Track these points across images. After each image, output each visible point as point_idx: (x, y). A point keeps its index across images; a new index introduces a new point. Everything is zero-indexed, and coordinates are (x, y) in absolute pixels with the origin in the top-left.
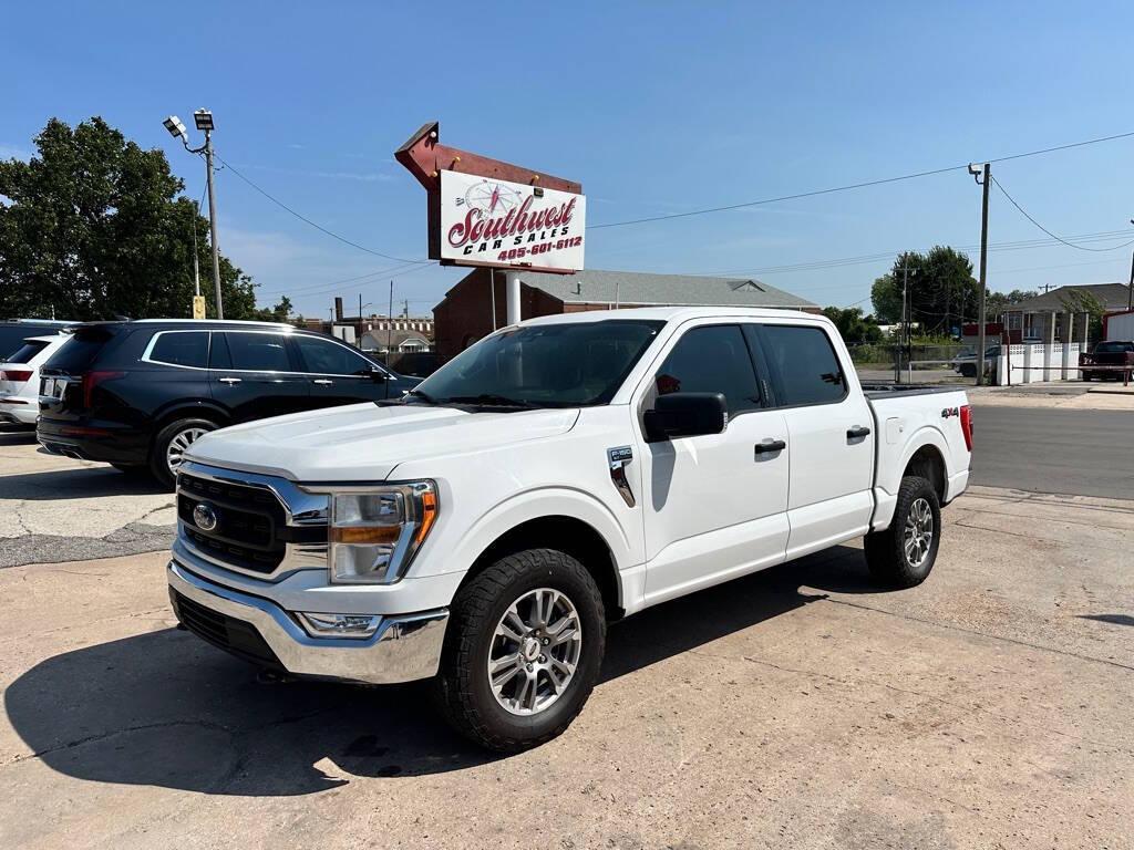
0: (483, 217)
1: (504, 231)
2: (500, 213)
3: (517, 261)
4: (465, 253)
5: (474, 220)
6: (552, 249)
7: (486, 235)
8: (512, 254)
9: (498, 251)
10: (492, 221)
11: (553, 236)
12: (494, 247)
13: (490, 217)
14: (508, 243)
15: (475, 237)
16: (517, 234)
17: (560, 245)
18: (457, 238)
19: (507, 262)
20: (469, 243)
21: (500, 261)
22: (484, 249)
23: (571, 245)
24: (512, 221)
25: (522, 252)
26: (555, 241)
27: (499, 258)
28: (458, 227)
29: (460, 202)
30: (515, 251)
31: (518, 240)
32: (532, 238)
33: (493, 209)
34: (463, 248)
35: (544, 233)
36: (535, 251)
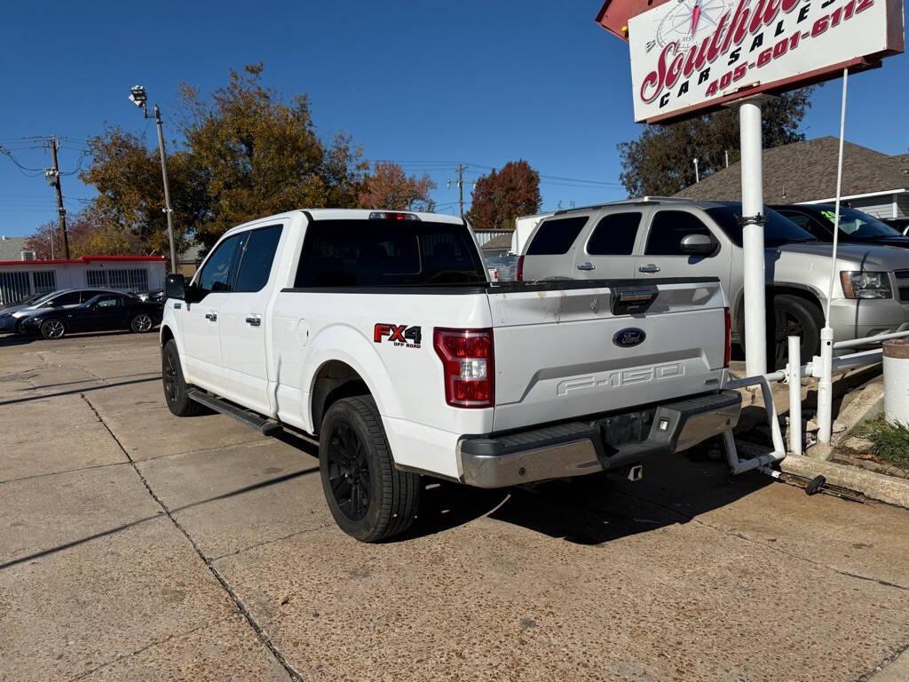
0: (681, 50)
1: (712, 54)
2: (707, 29)
3: (733, 87)
4: (662, 105)
5: (669, 60)
6: (801, 41)
7: (688, 71)
8: (727, 79)
9: (706, 84)
10: (694, 49)
11: (801, 18)
12: (700, 82)
13: (691, 45)
14: (719, 67)
15: (671, 80)
16: (733, 48)
17: (819, 28)
18: (650, 91)
19: (719, 94)
20: (665, 90)
21: (710, 98)
22: (686, 90)
23: (848, 15)
24: (725, 33)
25: (741, 71)
26: (807, 26)
27: (707, 94)
28: (651, 77)
29: (650, 46)
30: (729, 75)
31: (735, 56)
32: (758, 41)
33: (694, 32)
34: (658, 101)
35: (780, 24)
36: (763, 59)
